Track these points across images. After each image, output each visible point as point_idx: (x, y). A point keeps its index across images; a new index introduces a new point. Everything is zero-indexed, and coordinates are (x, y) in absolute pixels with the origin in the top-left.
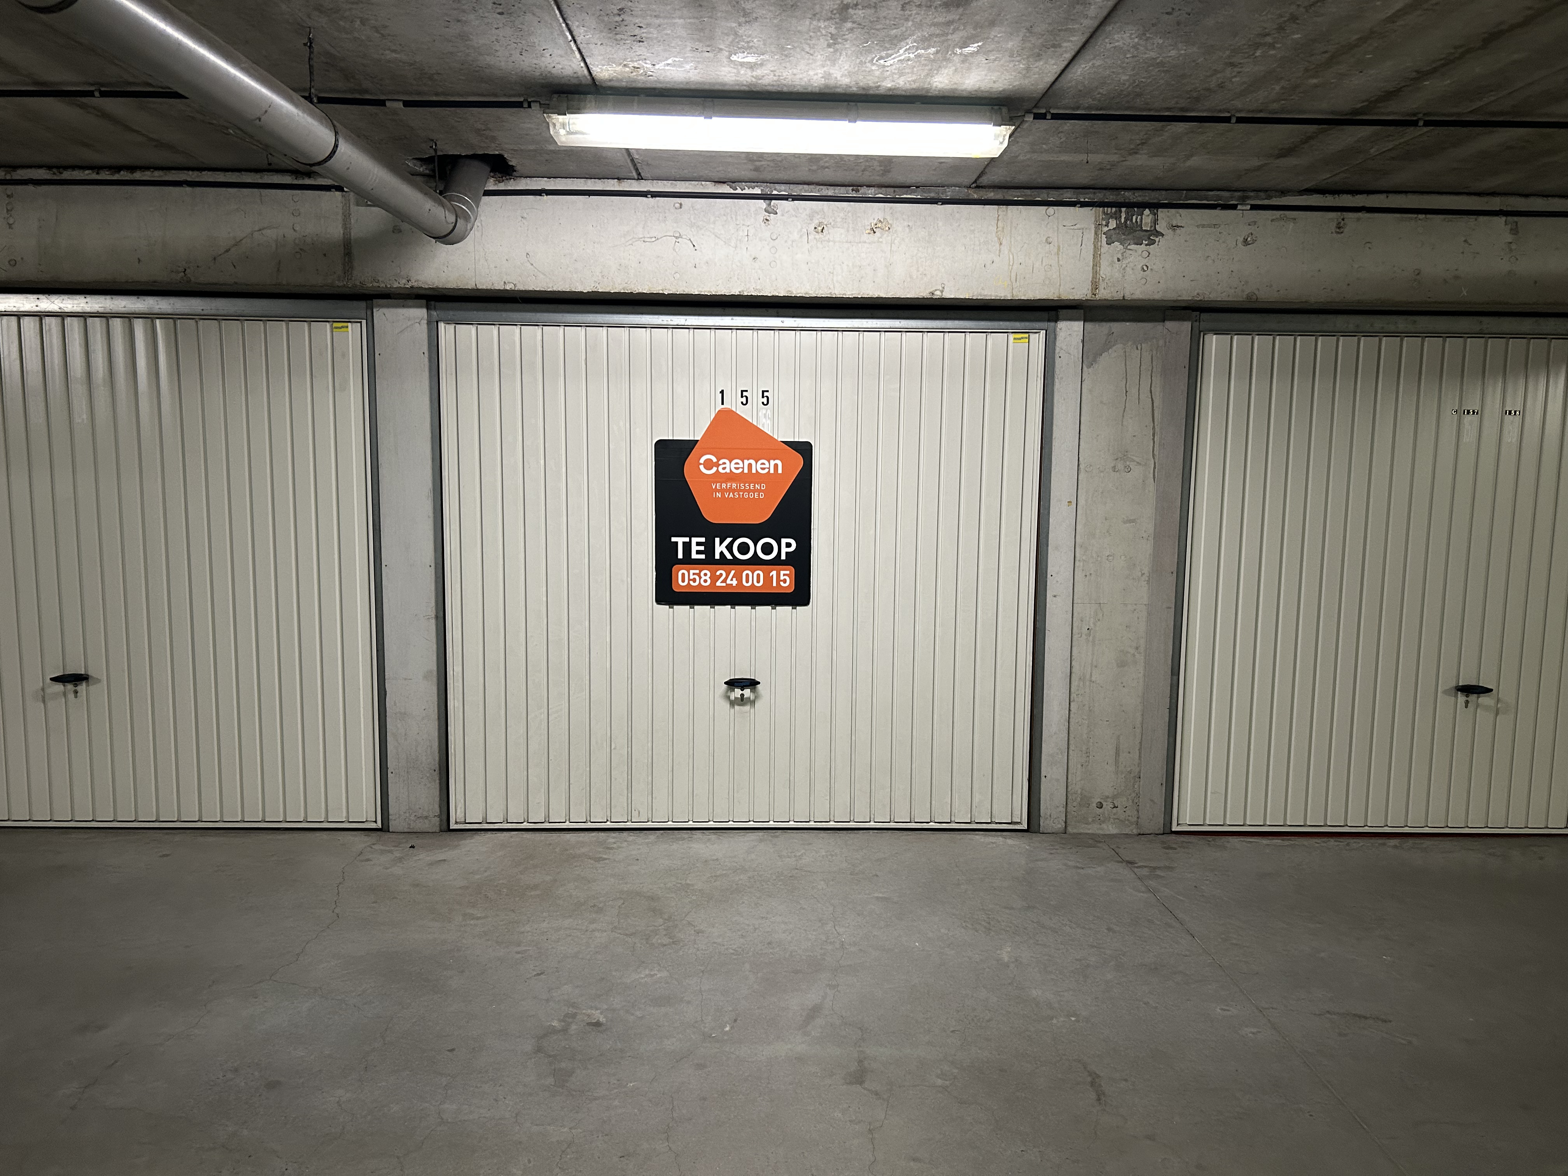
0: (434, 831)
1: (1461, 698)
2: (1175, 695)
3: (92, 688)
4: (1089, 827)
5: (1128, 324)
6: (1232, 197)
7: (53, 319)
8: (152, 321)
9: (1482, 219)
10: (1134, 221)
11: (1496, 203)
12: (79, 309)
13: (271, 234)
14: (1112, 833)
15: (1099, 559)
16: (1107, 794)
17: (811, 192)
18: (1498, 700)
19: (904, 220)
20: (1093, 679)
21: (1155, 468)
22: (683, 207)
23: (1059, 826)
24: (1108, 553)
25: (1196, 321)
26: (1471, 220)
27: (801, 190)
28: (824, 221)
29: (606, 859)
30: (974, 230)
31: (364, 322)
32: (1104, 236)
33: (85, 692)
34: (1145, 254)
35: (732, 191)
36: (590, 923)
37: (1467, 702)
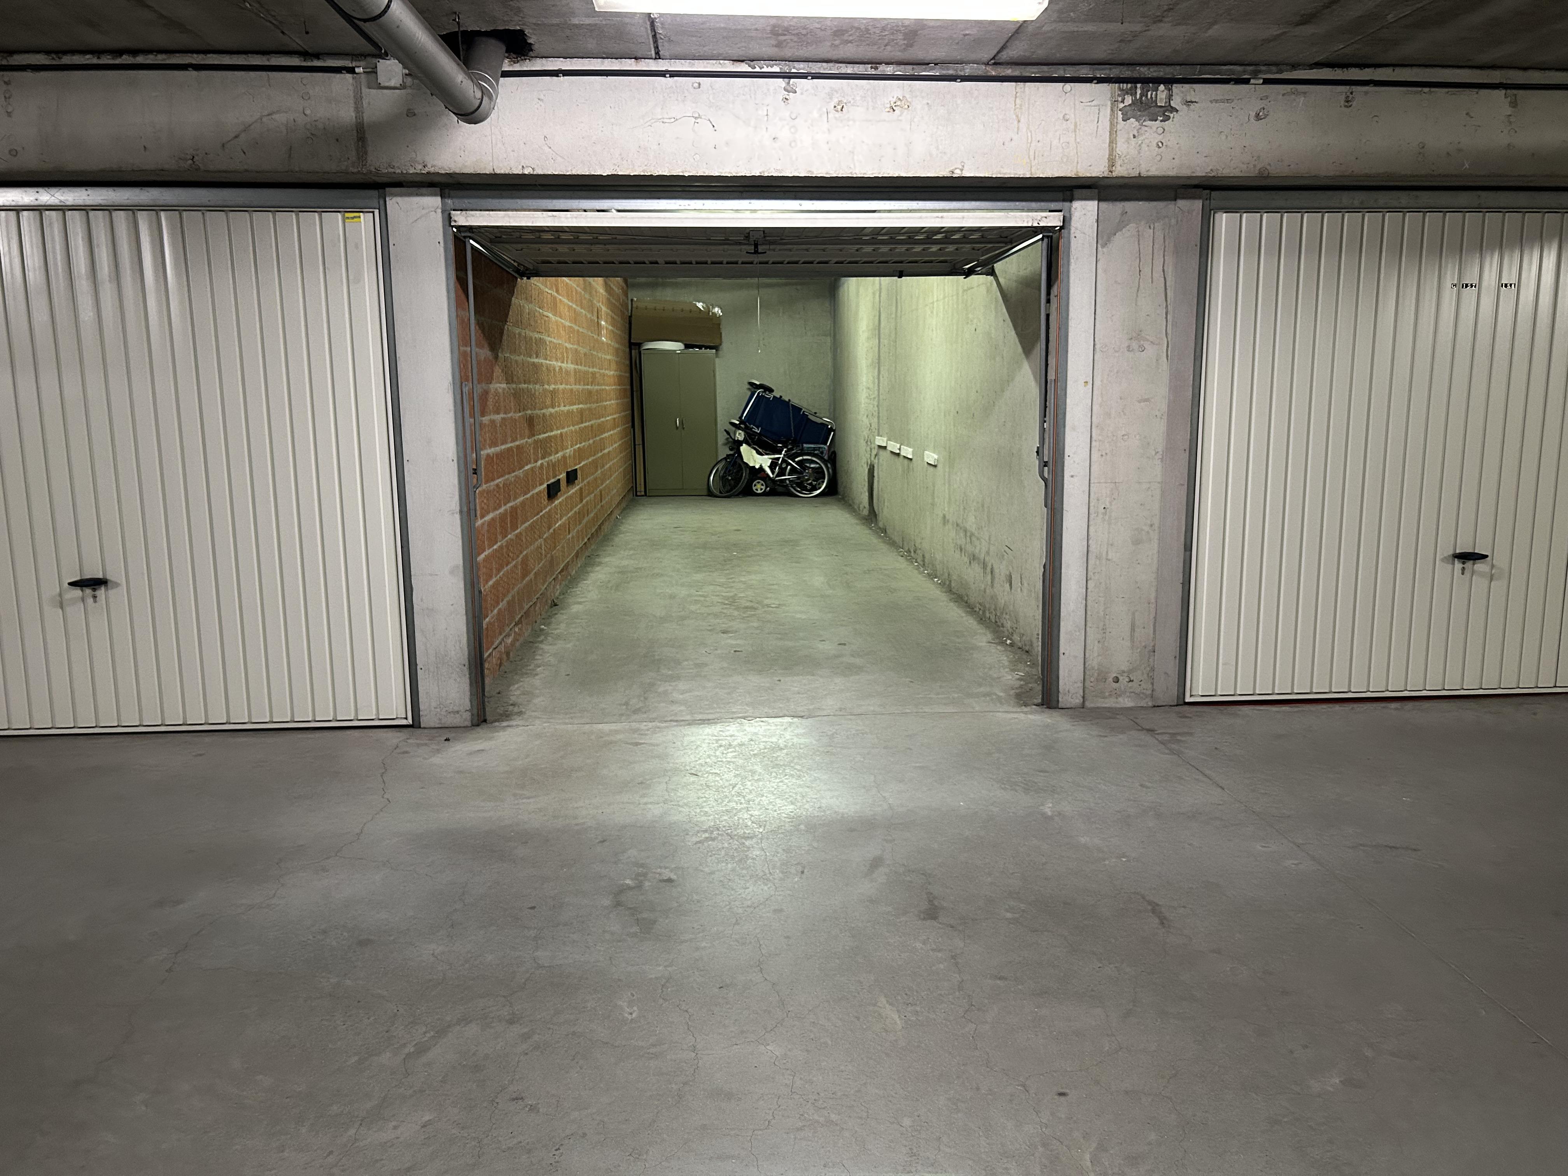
0: (465, 725)
1: (1458, 565)
2: (1188, 570)
3: (111, 592)
4: (1107, 700)
5: (1140, 203)
6: (1245, 71)
7: (53, 213)
8: (157, 214)
9: (1484, 92)
10: (1149, 96)
11: (1496, 76)
12: (80, 202)
13: (281, 118)
14: (1128, 706)
15: (1115, 438)
16: (1123, 668)
17: (830, 69)
18: (1493, 566)
19: (923, 98)
20: (1110, 557)
21: (1168, 346)
22: (701, 86)
23: (1078, 701)
24: (1124, 433)
25: (1207, 199)
26: (1472, 93)
27: (819, 68)
28: (843, 99)
29: (643, 743)
30: (992, 108)
31: (377, 212)
32: (1120, 113)
33: (104, 596)
34: (1160, 130)
35: (750, 70)
36: (641, 797)
37: (1463, 569)
